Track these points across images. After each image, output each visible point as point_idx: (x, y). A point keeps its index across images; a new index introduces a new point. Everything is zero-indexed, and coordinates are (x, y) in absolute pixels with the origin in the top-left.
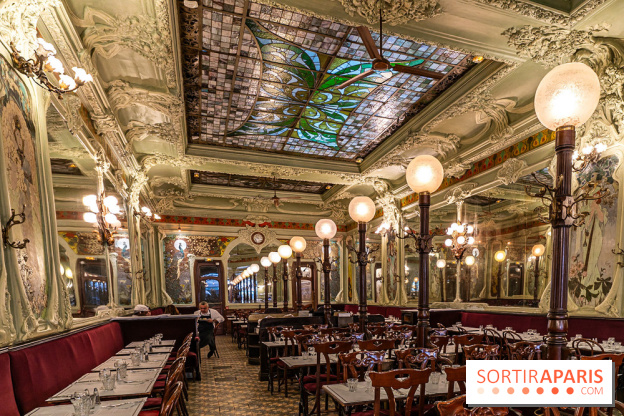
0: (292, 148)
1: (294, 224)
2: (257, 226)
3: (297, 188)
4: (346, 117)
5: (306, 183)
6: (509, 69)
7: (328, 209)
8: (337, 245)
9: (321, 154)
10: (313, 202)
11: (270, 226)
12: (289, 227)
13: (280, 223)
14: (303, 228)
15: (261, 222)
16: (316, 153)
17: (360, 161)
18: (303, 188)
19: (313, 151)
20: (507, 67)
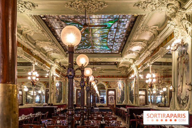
0: (96, 52)
1: (108, 76)
2: (96, 77)
3: (107, 64)
4: (106, 40)
5: (109, 62)
6: (145, 16)
7: (120, 70)
8: (123, 83)
9: (106, 52)
10: (113, 68)
11: (100, 77)
12: (107, 77)
13: (103, 76)
14: (111, 77)
15: (97, 76)
16: (105, 52)
17: (120, 53)
18: (109, 64)
19: (103, 52)
20: (144, 16)
